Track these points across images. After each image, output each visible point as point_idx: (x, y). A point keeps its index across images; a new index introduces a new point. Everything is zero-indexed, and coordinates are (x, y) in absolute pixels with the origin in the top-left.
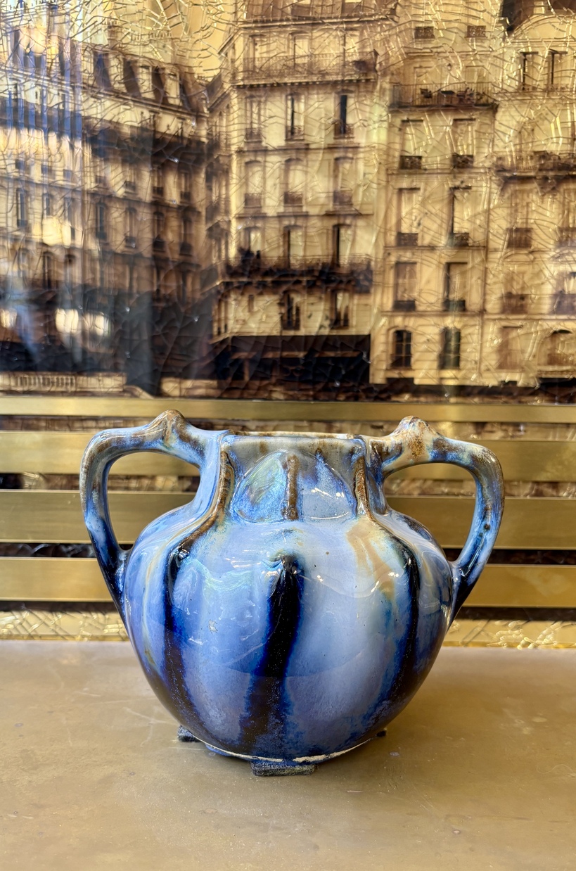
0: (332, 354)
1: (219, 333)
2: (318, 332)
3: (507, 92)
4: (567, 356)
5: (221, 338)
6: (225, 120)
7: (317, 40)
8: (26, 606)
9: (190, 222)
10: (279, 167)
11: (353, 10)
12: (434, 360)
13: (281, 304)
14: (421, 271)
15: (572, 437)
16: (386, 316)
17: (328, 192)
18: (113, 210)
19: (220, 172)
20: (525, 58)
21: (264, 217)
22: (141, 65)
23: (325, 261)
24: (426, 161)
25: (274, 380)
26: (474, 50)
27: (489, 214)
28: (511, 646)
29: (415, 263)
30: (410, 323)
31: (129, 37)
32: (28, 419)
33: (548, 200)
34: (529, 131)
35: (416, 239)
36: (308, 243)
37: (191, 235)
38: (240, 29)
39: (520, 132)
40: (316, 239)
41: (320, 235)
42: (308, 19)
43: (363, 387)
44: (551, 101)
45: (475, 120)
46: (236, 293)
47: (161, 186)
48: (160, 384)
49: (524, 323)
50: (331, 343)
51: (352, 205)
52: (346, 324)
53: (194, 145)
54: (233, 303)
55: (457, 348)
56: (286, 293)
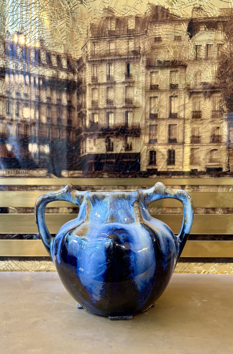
0: (126, 160)
1: (83, 153)
2: (120, 152)
3: (190, 60)
4: (217, 159)
5: (83, 155)
6: (84, 73)
7: (118, 43)
8: (10, 258)
9: (71, 111)
10: (105, 90)
11: (131, 32)
12: (165, 162)
13: (106, 142)
14: (159, 128)
15: (220, 191)
16: (146, 145)
17: (123, 99)
18: (42, 108)
19: (82, 92)
20: (197, 47)
21: (99, 109)
22: (52, 54)
23: (122, 125)
24: (160, 87)
25: (104, 170)
26: (177, 45)
27: (185, 106)
28: (198, 273)
30: (156, 148)
31: (48, 44)
32: (11, 187)
33: (208, 100)
34: (199, 75)
35: (157, 116)
36: (116, 118)
37: (71, 116)
38: (89, 40)
39: (196, 75)
40: (119, 117)
41: (120, 115)
42: (114, 35)
43: (138, 173)
44: (207, 63)
45: (178, 71)
46: (89, 138)
47: (60, 98)
48: (60, 172)
49: (199, 147)
50: (125, 156)
51: (132, 103)
52: (131, 149)
53: (72, 83)
54: (88, 141)
55: (174, 157)
56: (108, 137)
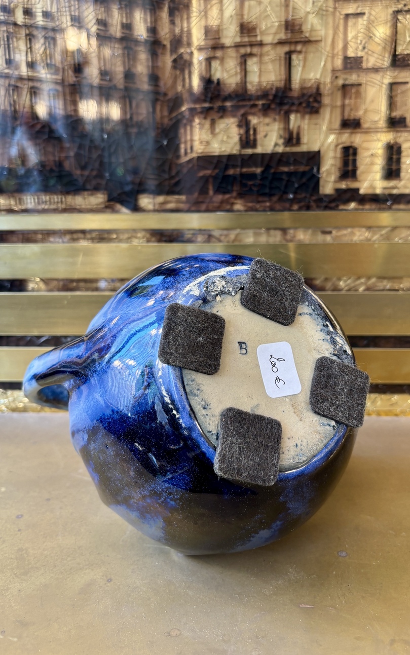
0: (286, 169)
1: (186, 153)
2: (273, 150)
5: (188, 158)
9: (158, 55)
12: (377, 173)
13: (239, 126)
14: (365, 92)
16: (335, 133)
17: (280, 22)
19: (181, 6)
21: (223, 47)
23: (278, 85)
25: (234, 194)
29: (360, 85)
30: (357, 140)
32: (28, 234)
35: (361, 62)
36: (263, 70)
37: (157, 67)
40: (270, 67)
41: (273, 61)
43: (314, 198)
46: (199, 118)
47: (129, 22)
48: (136, 200)
50: (285, 159)
51: (302, 32)
52: (298, 142)
54: (198, 126)
55: (398, 161)
56: (244, 116)
